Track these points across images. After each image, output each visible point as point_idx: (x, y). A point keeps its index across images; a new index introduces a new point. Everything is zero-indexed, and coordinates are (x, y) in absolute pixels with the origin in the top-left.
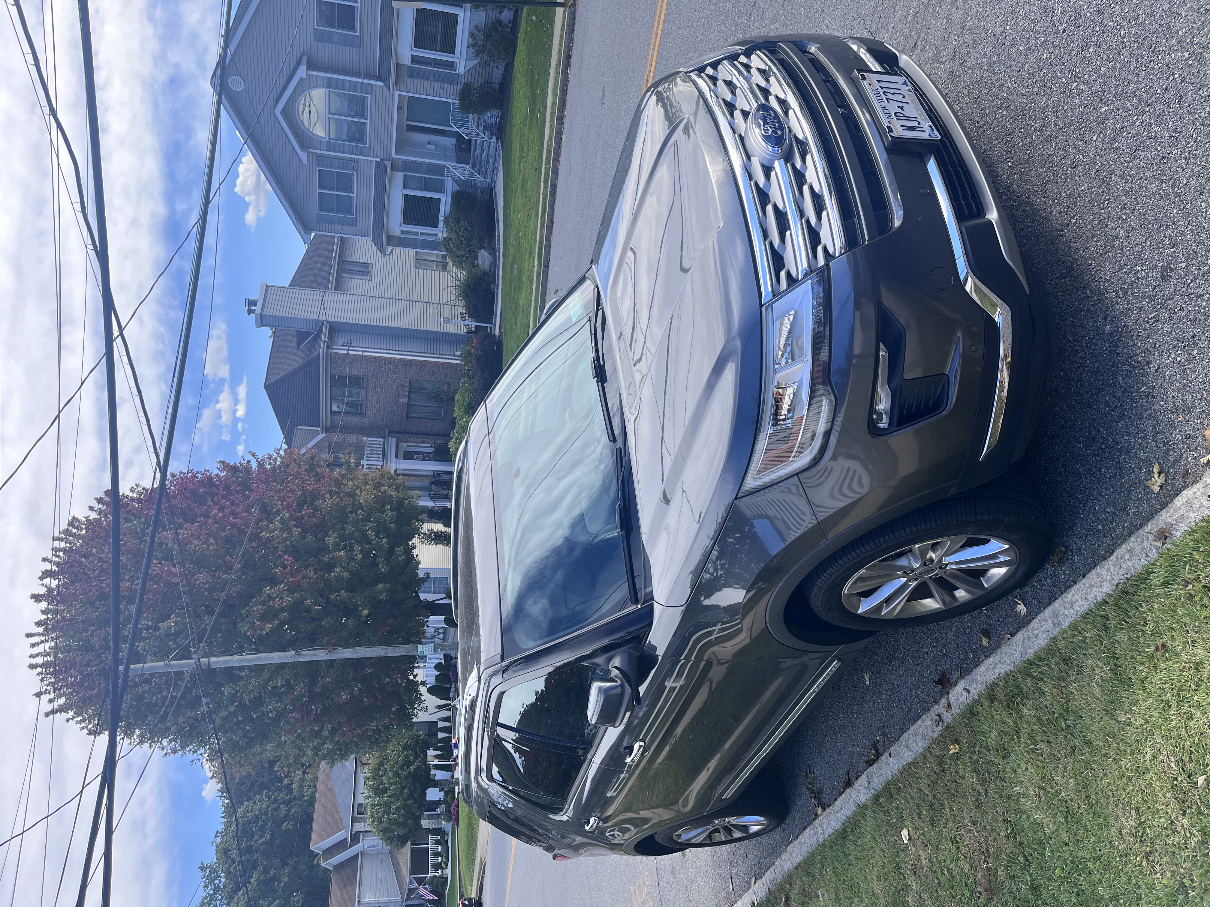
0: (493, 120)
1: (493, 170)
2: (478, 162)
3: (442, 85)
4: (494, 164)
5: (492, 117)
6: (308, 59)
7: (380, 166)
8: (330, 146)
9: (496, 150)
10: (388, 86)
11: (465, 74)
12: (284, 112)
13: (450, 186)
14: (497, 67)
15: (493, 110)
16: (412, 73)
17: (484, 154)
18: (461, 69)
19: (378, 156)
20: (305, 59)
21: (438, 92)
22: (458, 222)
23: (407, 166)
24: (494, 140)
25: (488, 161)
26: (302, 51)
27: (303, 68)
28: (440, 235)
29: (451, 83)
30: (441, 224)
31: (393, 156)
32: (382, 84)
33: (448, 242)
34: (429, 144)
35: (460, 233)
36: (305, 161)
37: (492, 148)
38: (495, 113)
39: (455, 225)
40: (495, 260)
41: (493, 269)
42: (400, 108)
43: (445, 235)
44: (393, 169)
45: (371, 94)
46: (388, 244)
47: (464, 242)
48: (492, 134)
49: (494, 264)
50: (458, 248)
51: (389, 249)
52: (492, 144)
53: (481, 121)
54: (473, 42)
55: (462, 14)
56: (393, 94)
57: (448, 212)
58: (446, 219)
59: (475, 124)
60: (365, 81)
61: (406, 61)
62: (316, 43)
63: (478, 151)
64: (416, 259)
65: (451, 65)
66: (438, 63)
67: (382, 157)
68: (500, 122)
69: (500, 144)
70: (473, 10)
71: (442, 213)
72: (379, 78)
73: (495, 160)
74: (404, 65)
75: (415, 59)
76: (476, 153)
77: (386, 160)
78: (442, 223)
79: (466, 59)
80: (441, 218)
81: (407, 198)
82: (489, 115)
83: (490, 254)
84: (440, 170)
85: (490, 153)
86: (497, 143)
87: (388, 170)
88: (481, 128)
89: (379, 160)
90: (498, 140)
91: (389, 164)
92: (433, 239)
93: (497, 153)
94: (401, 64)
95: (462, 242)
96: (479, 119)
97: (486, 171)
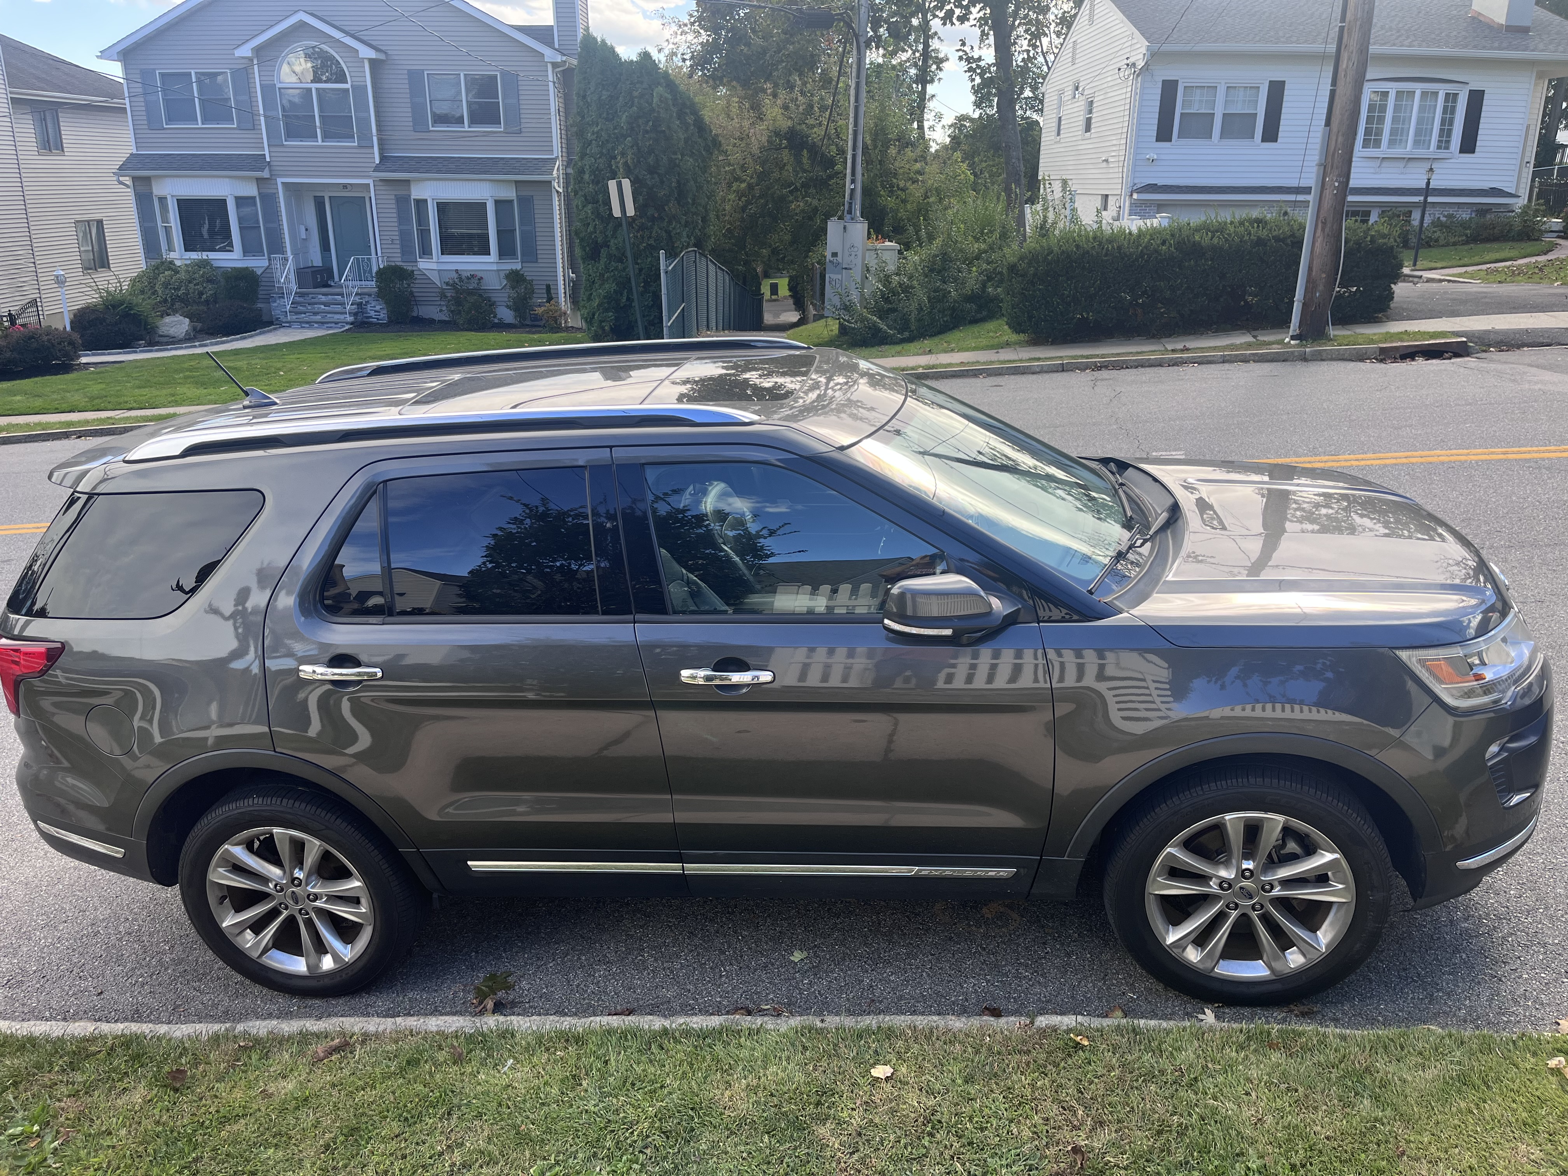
0: (372, 313)
1: (307, 323)
2: (308, 299)
3: (398, 242)
4: (316, 323)
5: (376, 311)
6: (382, 61)
7: (258, 162)
8: (269, 90)
9: (336, 323)
10: (377, 169)
11: (420, 270)
12: (302, 25)
13: (258, 264)
14: (441, 311)
15: (385, 312)
16: (402, 201)
17: (323, 307)
18: (424, 264)
19: (273, 159)
20: (382, 57)
21: (388, 237)
22: (209, 281)
23: (269, 200)
24: (350, 319)
25: (315, 314)
26: (390, 52)
27: (372, 54)
28: (173, 255)
29: (403, 253)
30: (194, 255)
31: (280, 181)
32: (377, 161)
33: (169, 269)
34: (307, 230)
35: (191, 285)
36: (239, 53)
37: (337, 316)
38: (382, 316)
39: (202, 276)
40: (180, 341)
41: (165, 340)
42: (345, 186)
43: (178, 263)
44: (258, 180)
45: (360, 147)
46: (134, 179)
47: (180, 293)
48: (355, 314)
49: (173, 341)
50: (166, 285)
51: (127, 180)
52: (342, 317)
53: (367, 298)
54: (463, 277)
55: (492, 260)
56: (369, 177)
57: (216, 264)
58: (205, 263)
59: (360, 291)
60: (375, 139)
61: (418, 192)
62: (406, 72)
63: (323, 298)
64: (88, 222)
65: (426, 251)
66: (424, 233)
67: (272, 163)
68: (371, 323)
69: (347, 327)
70: (502, 274)
71: (212, 255)
72: (383, 158)
73: (323, 323)
74: (409, 190)
75: (421, 204)
76: (320, 296)
77: (270, 171)
78: (196, 257)
79: (439, 271)
80: (204, 255)
81: (223, 203)
82: (378, 308)
83: (187, 333)
84: (276, 247)
85: (329, 315)
86: (347, 323)
87: (259, 174)
88: (358, 300)
89: (268, 159)
90: (352, 324)
91: (266, 174)
92: (164, 246)
93: (333, 325)
94: (409, 186)
95: (178, 289)
96: (370, 295)
97: (301, 313)
